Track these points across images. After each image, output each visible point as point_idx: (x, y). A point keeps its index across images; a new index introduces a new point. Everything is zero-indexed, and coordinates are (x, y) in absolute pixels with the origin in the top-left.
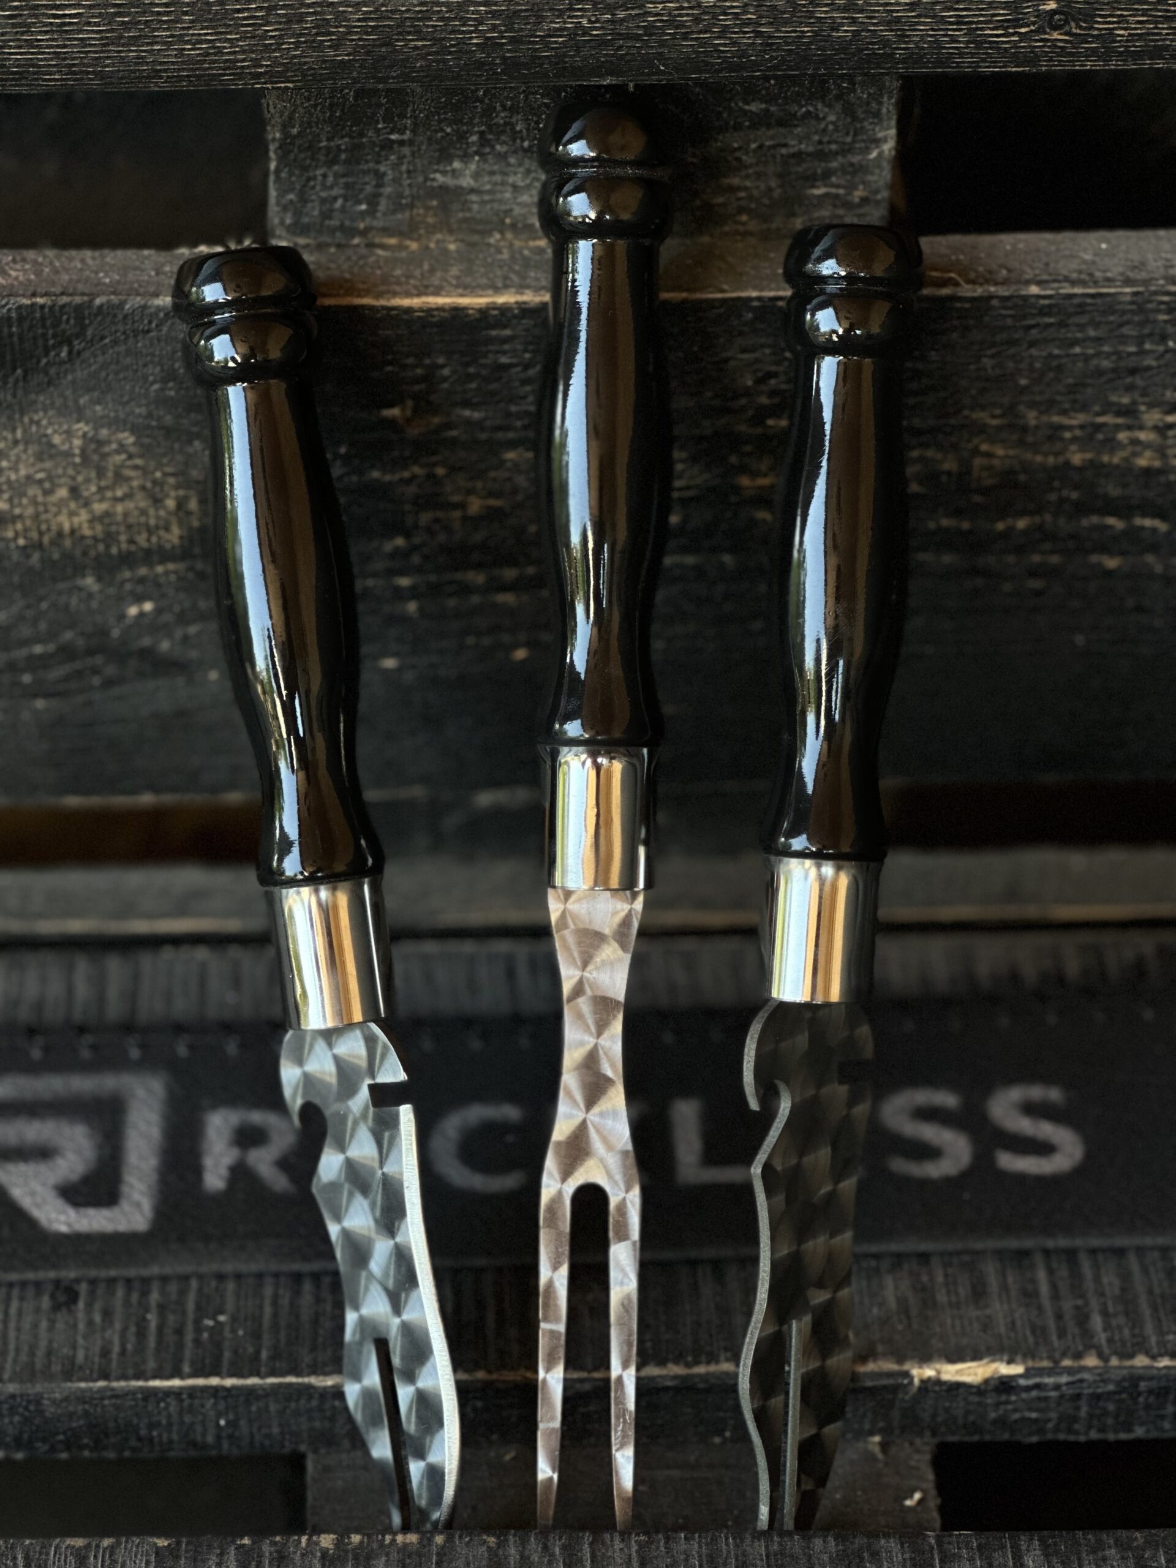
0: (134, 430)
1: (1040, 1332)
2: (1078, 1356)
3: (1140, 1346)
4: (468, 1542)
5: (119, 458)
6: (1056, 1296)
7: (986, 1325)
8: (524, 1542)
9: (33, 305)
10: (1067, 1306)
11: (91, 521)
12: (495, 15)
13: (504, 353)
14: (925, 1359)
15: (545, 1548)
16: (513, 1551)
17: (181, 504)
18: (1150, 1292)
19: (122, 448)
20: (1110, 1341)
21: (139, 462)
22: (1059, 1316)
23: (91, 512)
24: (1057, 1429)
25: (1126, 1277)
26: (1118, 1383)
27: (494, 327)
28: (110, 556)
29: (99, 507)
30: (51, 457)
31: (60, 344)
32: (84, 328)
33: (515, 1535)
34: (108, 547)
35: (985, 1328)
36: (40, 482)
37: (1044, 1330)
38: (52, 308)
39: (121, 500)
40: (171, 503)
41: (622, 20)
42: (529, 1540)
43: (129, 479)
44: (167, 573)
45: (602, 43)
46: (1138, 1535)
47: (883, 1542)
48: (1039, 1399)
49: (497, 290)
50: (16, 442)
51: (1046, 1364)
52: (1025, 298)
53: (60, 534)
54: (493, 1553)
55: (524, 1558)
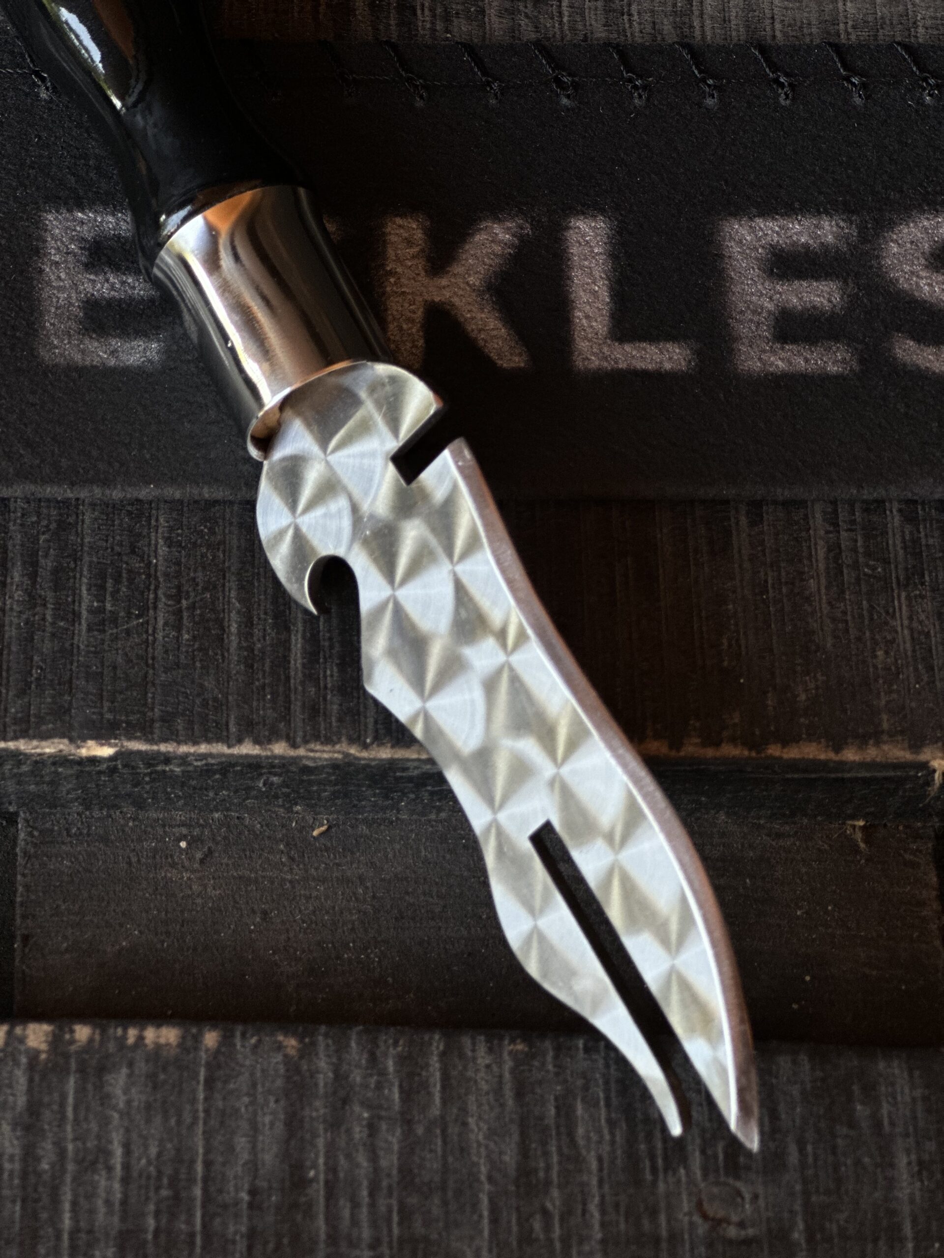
4: (255, 1047)
8: (341, 1048)
15: (373, 1059)
16: (323, 1063)
33: (326, 1036)
42: (348, 1046)
47: (882, 1065)
54: (292, 1067)
55: (340, 1077)
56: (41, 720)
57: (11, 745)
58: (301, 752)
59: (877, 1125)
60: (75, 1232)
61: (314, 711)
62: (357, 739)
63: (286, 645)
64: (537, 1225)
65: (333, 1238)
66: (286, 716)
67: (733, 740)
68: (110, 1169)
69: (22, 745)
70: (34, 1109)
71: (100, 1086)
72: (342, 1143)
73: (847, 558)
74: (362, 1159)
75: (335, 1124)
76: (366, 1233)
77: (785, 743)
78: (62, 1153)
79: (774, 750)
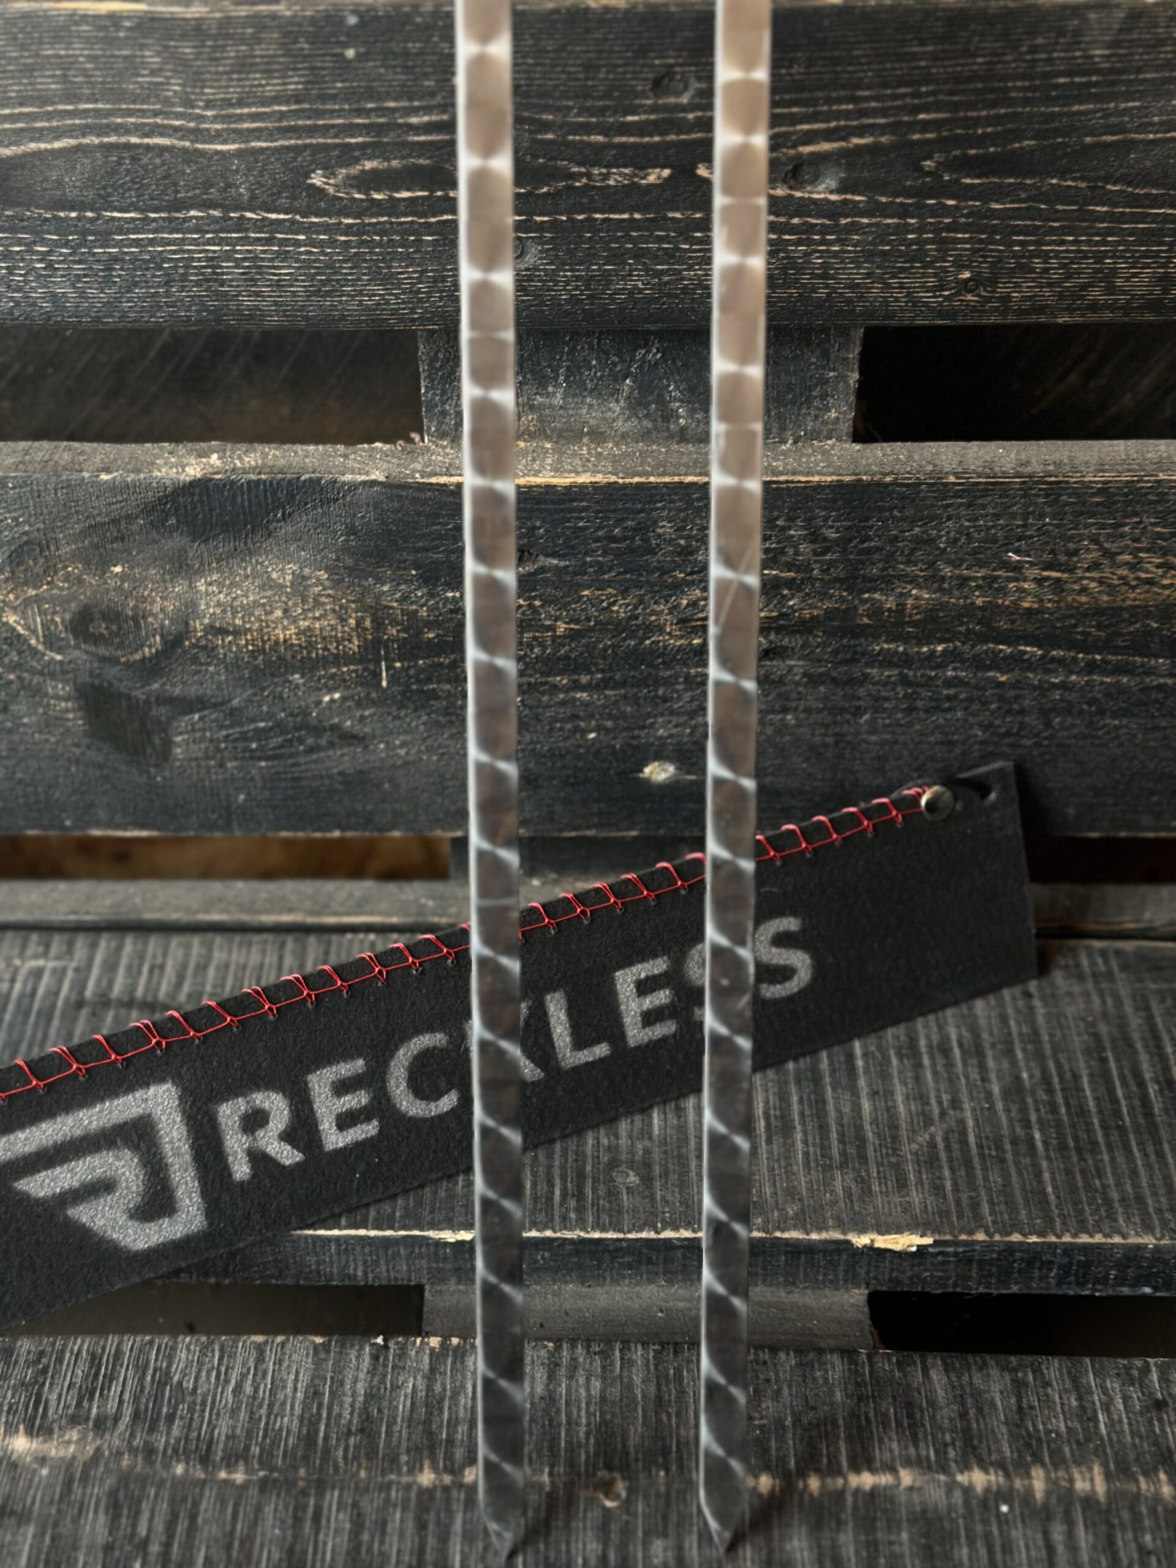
0: (327, 569)
1: (944, 1214)
2: (971, 1233)
3: (1016, 1227)
5: (317, 589)
6: (956, 1189)
7: (907, 1208)
8: (574, 1349)
9: (259, 481)
10: (964, 1196)
11: (297, 634)
12: (578, 278)
13: (582, 519)
14: (862, 1231)
15: (588, 1353)
16: (565, 1353)
17: (359, 622)
18: (1024, 1189)
19: (319, 582)
20: (994, 1222)
21: (330, 592)
22: (958, 1203)
23: (298, 627)
24: (955, 1285)
25: (1006, 1177)
26: (999, 1253)
27: (575, 500)
28: (311, 659)
29: (304, 624)
30: (271, 587)
31: (278, 507)
32: (293, 497)
33: (567, 1342)
34: (309, 653)
35: (905, 1211)
36: (264, 605)
37: (947, 1213)
38: (271, 483)
39: (319, 619)
40: (352, 622)
41: (667, 283)
42: (577, 1349)
43: (324, 604)
44: (350, 672)
45: (651, 300)
46: (1012, 1359)
47: (829, 1358)
48: (944, 1263)
49: (577, 473)
50: (247, 577)
51: (948, 1237)
52: (946, 485)
53: (277, 643)
54: (551, 1354)
55: (574, 1359)
56: (440, 1222)
57: (426, 1233)
58: (558, 1235)
59: (826, 1380)
60: (449, 1420)
61: (564, 1218)
62: (584, 1229)
63: (553, 1193)
64: (665, 1419)
65: (569, 1423)
66: (552, 1220)
67: (758, 1230)
68: (466, 1394)
69: (432, 1234)
70: (433, 1370)
71: (462, 1362)
72: (574, 1384)
73: (812, 1157)
74: (582, 1391)
75: (571, 1377)
76: (584, 1421)
77: (783, 1231)
78: (444, 1389)
79: (778, 1234)
